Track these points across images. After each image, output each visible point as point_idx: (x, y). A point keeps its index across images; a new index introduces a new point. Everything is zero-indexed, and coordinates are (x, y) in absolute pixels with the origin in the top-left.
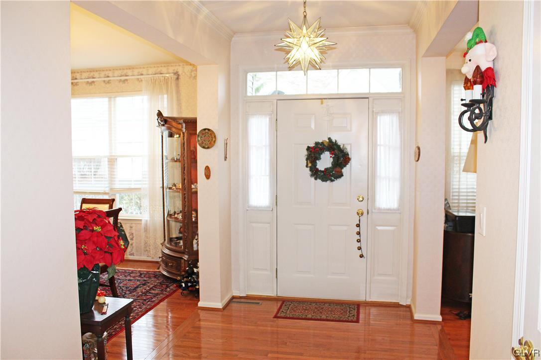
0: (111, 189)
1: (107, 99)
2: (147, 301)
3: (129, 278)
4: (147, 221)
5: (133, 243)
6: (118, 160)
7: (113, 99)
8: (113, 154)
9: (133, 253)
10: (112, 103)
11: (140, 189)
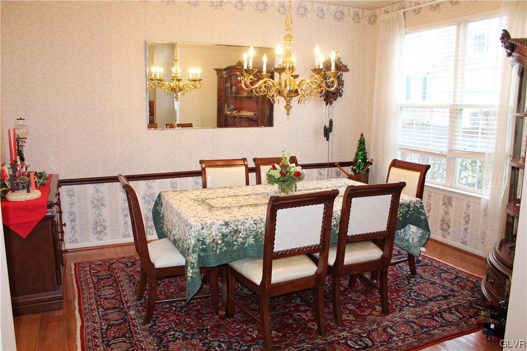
0: (450, 151)
1: (455, 28)
2: (426, 330)
3: (436, 279)
4: (488, 200)
5: (468, 227)
6: (463, 111)
7: (462, 26)
8: (457, 103)
9: (466, 242)
10: (461, 31)
11: (484, 154)
